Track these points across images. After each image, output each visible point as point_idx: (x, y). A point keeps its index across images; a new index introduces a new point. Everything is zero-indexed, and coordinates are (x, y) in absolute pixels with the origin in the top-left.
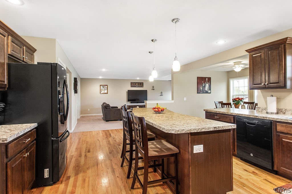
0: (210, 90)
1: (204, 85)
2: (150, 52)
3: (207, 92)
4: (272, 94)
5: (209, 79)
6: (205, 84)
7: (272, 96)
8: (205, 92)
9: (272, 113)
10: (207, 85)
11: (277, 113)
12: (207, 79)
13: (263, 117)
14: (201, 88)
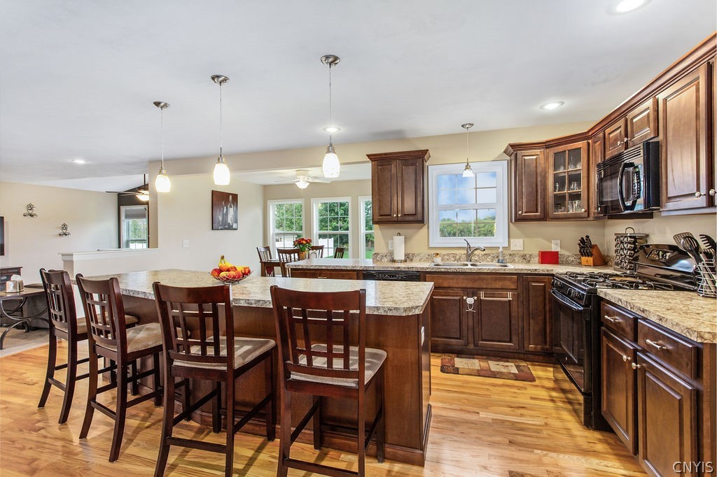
0: (236, 222)
1: (225, 210)
2: (157, 104)
3: (230, 228)
4: (399, 231)
5: (235, 197)
6: (227, 208)
7: (399, 234)
8: (227, 227)
9: (401, 261)
10: (231, 211)
11: (406, 261)
12: (231, 197)
13: (408, 268)
14: (221, 218)
